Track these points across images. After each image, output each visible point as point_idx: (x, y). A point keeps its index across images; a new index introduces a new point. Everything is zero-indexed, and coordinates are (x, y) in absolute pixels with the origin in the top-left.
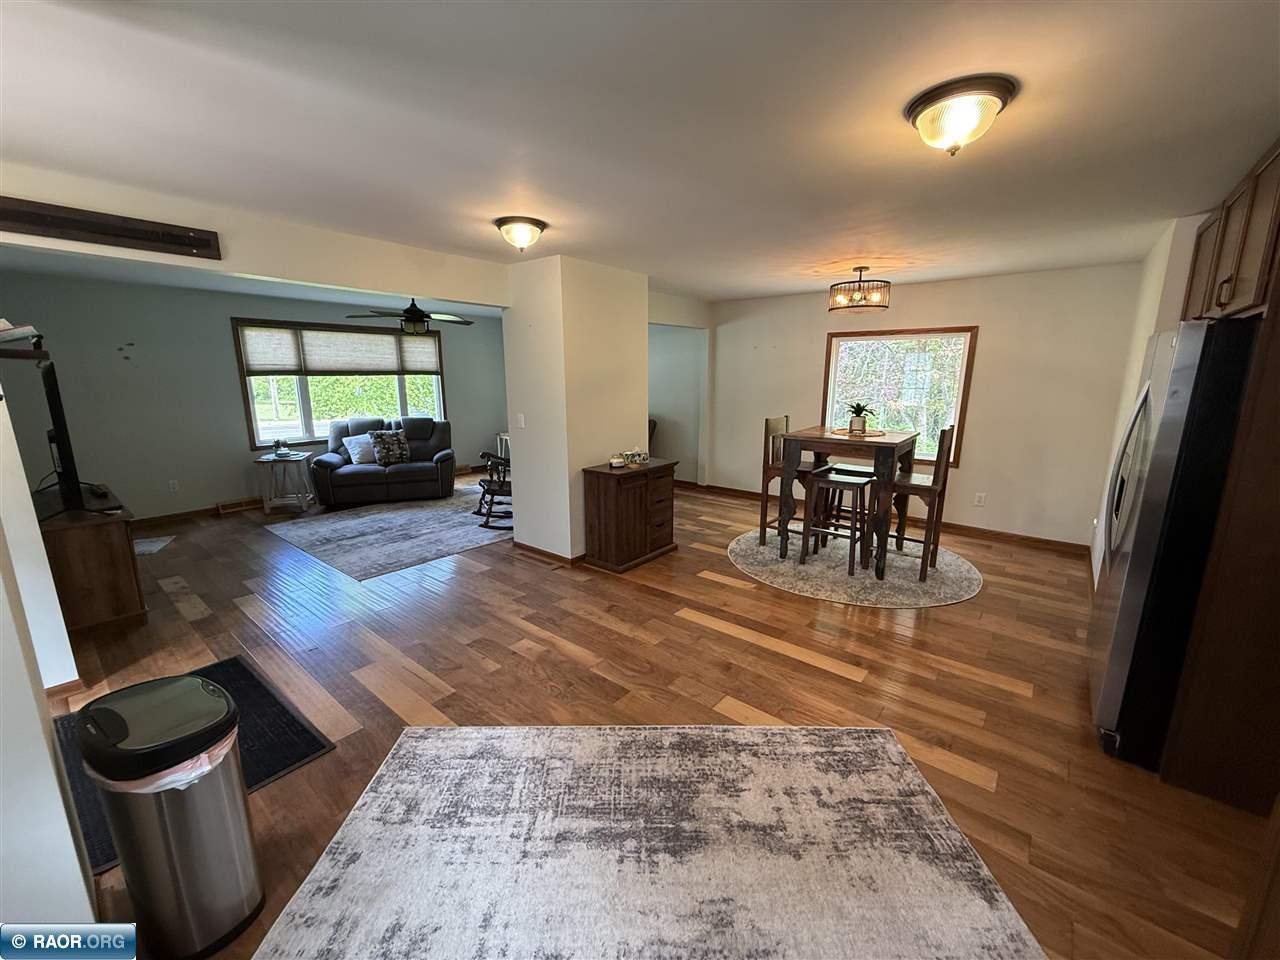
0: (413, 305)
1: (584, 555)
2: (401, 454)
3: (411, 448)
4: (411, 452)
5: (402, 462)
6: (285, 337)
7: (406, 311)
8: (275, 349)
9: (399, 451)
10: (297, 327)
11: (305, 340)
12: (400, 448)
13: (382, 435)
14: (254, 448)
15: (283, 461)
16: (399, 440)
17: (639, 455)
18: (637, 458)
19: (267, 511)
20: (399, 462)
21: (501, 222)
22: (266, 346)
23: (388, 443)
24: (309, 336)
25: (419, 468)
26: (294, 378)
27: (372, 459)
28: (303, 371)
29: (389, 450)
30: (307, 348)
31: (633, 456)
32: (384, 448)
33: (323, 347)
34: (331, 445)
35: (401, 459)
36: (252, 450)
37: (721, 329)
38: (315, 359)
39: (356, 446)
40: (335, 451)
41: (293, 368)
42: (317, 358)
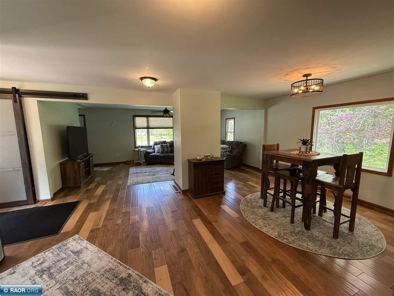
0: (166, 109)
1: (188, 190)
2: (167, 151)
3: (170, 149)
4: (171, 150)
5: (167, 153)
6: (145, 119)
7: (164, 110)
8: (142, 122)
9: (167, 150)
10: (148, 117)
11: (149, 120)
12: (167, 149)
13: (163, 145)
14: (136, 147)
15: (139, 151)
16: (167, 147)
17: (210, 156)
18: (209, 157)
19: (135, 163)
20: (166, 153)
21: (142, 79)
22: (140, 121)
23: (164, 147)
24: (150, 119)
25: (170, 155)
26: (146, 130)
27: (159, 152)
28: (148, 128)
29: (164, 149)
30: (149, 122)
31: (207, 156)
32: (163, 149)
33: (154, 121)
34: (152, 147)
35: (167, 152)
36: (135, 148)
37: (269, 110)
38: (151, 125)
39: (157, 147)
40: (153, 149)
41: (146, 127)
42: (152, 124)
